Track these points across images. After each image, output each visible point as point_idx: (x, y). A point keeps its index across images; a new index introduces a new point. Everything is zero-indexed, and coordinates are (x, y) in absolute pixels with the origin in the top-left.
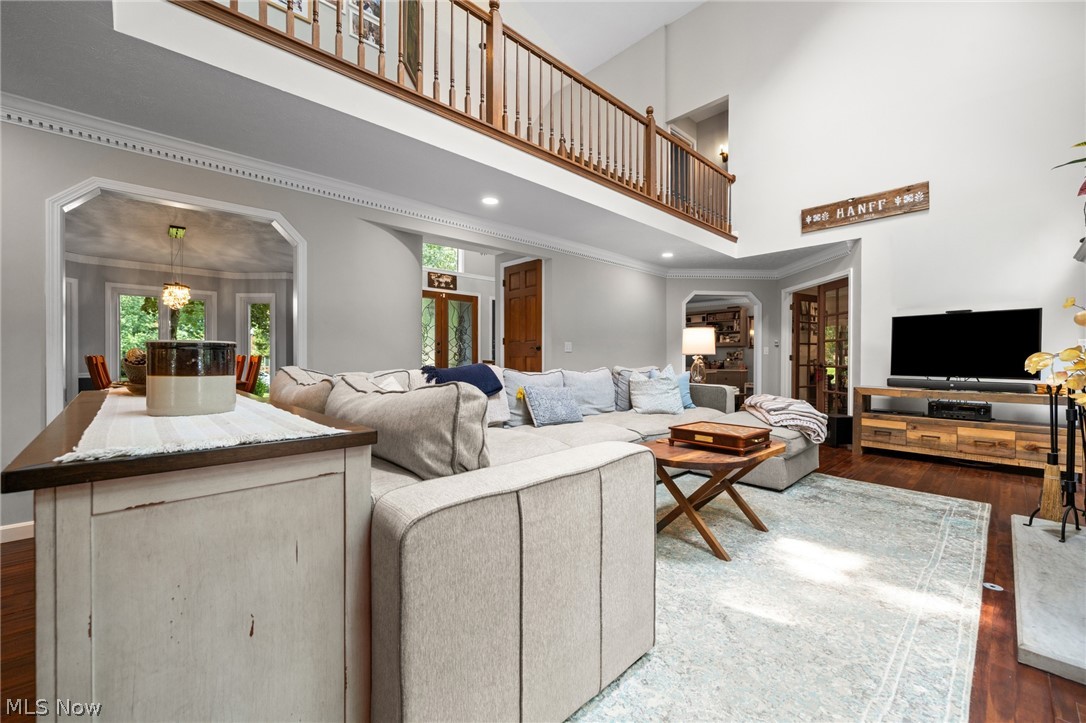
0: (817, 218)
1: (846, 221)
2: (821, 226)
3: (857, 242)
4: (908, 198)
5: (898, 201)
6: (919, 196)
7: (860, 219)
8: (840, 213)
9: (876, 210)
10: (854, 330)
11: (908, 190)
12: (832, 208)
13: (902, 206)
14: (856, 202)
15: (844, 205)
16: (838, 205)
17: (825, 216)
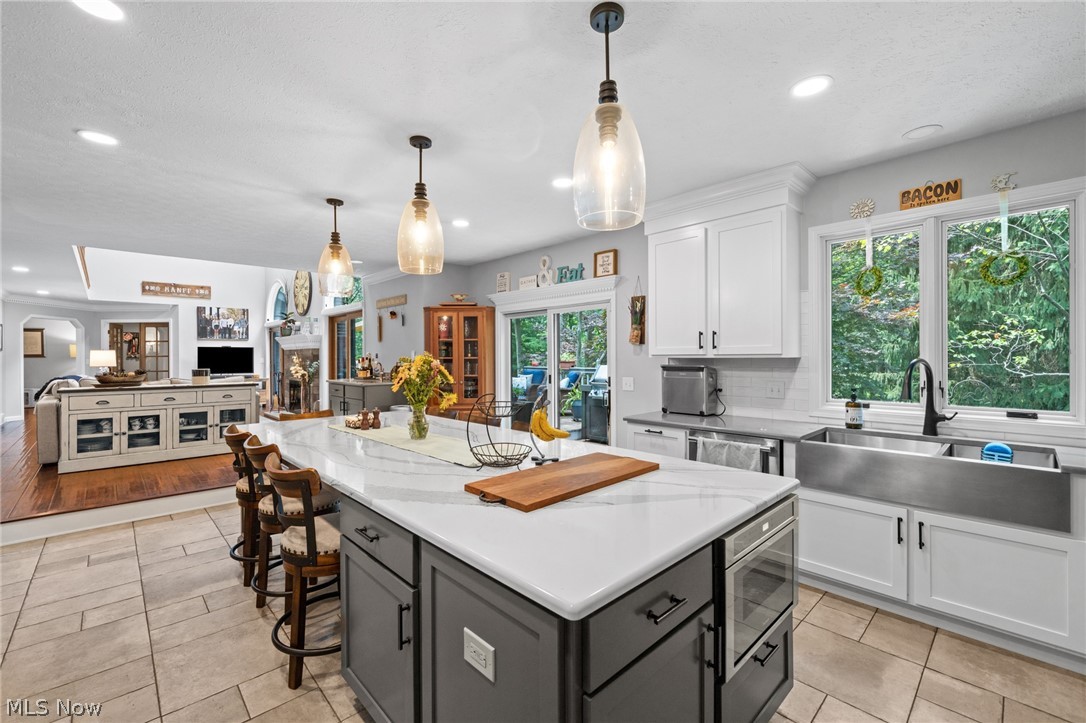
0: (152, 288)
1: (170, 294)
2: (155, 293)
3: (175, 306)
4: (202, 291)
5: (197, 291)
6: (207, 292)
7: (178, 295)
8: (167, 289)
9: (186, 293)
10: (174, 355)
11: (202, 288)
12: (163, 285)
13: (199, 294)
14: (176, 286)
15: (170, 285)
16: (166, 285)
17: (158, 288)
